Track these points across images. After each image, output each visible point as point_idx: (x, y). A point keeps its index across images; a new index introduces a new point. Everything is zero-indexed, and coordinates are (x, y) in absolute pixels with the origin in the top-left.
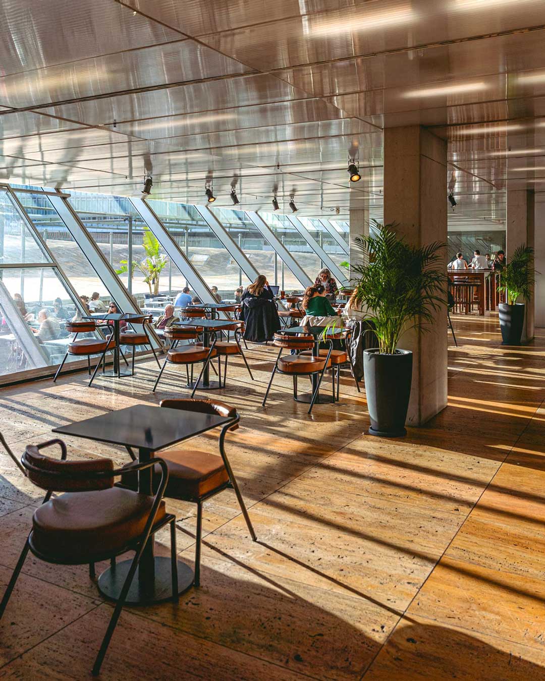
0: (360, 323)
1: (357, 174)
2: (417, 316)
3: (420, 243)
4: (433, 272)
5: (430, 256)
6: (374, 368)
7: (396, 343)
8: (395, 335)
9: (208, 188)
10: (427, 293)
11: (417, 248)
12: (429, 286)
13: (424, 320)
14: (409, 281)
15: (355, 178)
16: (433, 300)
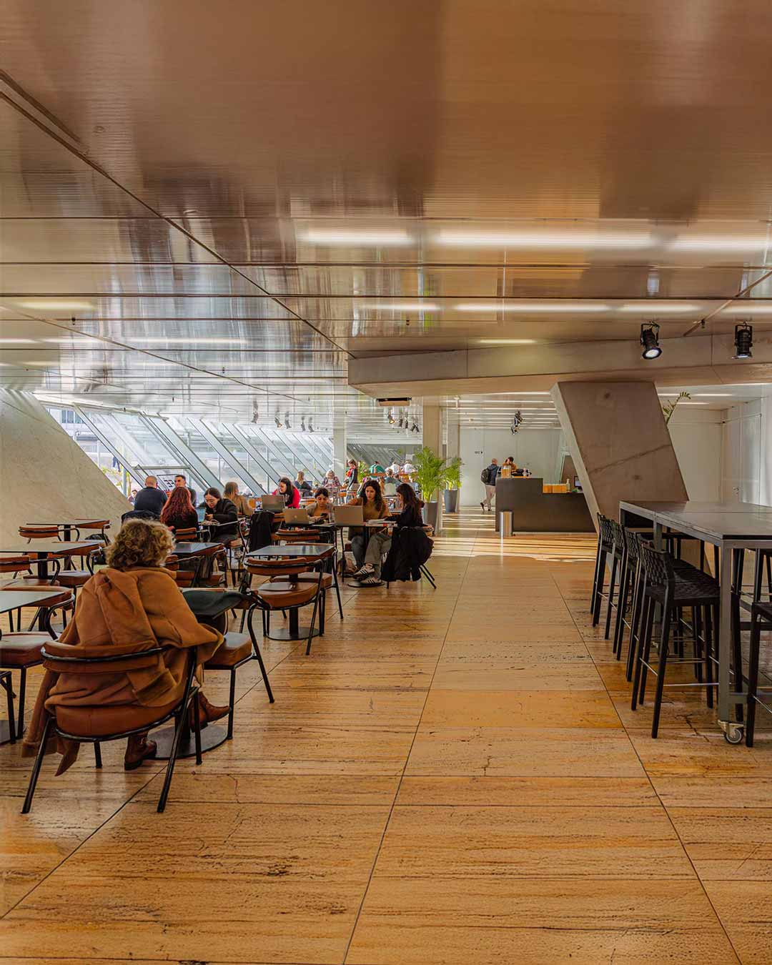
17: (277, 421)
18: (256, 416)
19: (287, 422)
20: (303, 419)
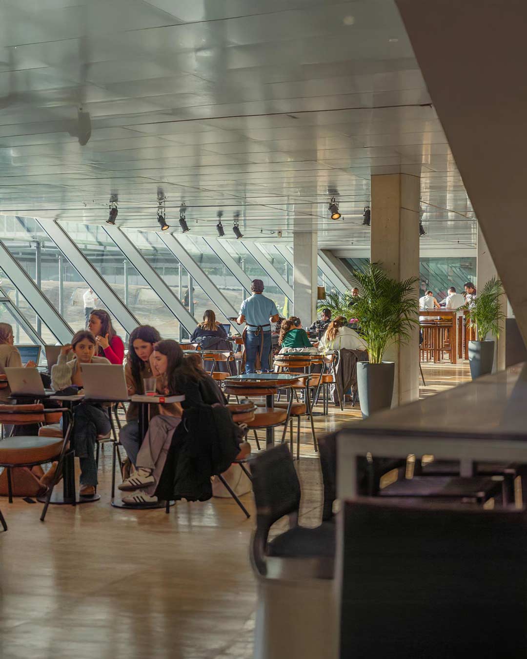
0: (339, 352)
1: (337, 213)
2: (397, 334)
3: (399, 278)
4: (411, 300)
5: (407, 288)
6: (366, 374)
7: (382, 356)
8: (382, 349)
9: (160, 214)
10: (406, 315)
11: (397, 282)
12: (408, 311)
13: (402, 338)
14: (394, 306)
15: (336, 216)
16: (410, 322)
17: (162, 221)
18: (114, 213)
19: (183, 222)
20: (220, 214)
